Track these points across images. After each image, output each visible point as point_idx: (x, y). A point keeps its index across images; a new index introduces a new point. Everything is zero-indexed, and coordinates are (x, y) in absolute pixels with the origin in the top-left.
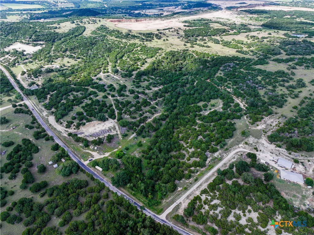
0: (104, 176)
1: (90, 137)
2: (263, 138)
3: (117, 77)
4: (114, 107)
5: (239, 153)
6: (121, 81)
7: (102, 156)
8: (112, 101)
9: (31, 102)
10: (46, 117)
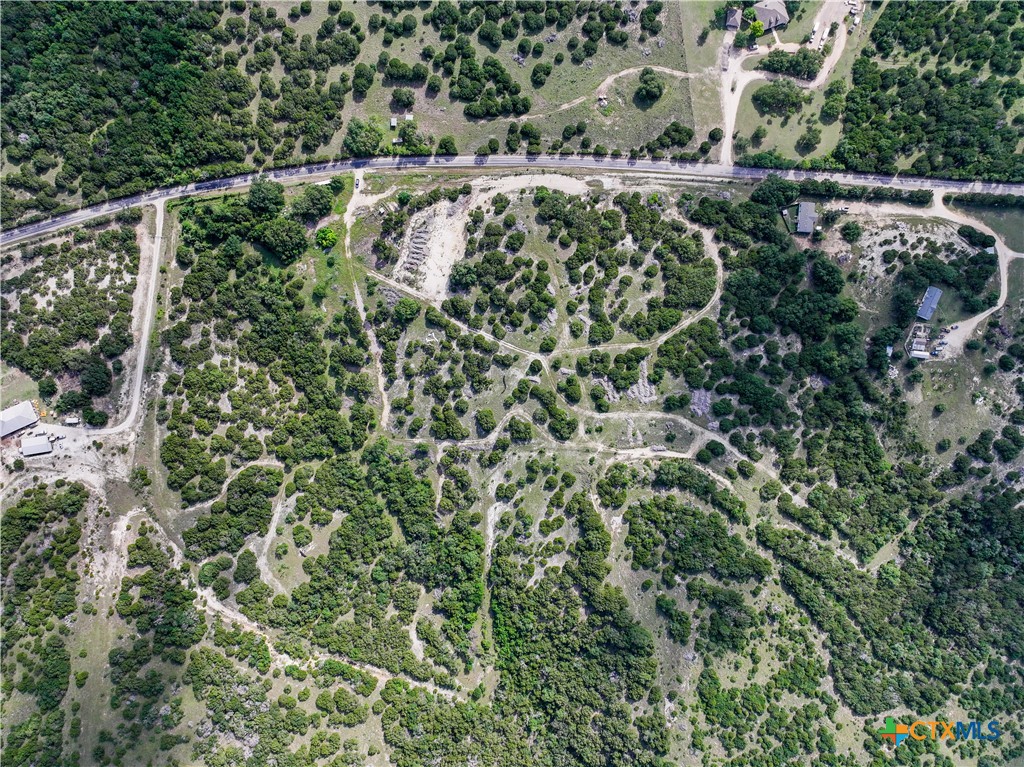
0: (303, 181)
1: (423, 220)
2: (101, 491)
3: (636, 453)
4: (489, 338)
5: (125, 412)
6: (601, 447)
7: (351, 207)
8: (518, 350)
9: (709, 179)
10: (588, 178)
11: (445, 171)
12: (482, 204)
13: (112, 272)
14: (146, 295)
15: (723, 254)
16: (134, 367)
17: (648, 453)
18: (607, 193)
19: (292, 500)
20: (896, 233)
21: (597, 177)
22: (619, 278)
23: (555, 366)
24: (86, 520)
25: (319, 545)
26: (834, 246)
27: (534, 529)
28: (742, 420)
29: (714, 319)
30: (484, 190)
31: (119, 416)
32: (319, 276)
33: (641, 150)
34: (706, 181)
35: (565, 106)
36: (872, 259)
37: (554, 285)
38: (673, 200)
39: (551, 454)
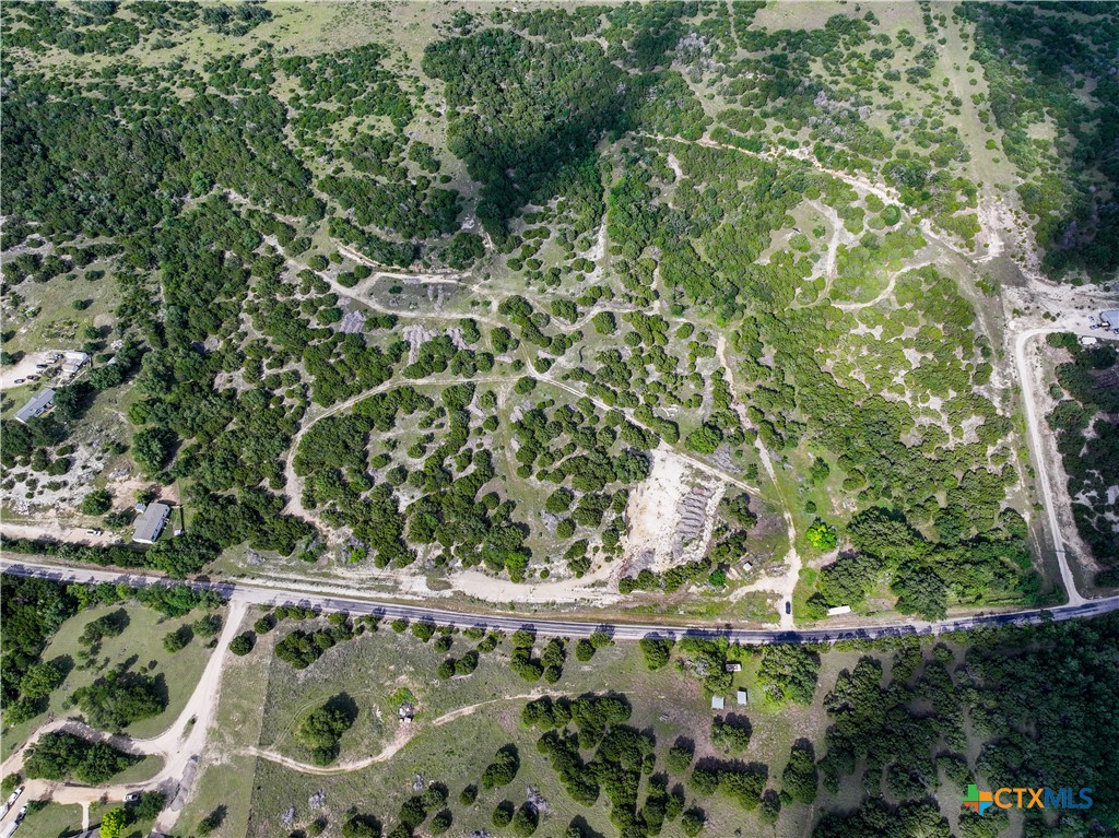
0: (870, 619)
1: (687, 548)
2: (1028, 276)
3: (437, 279)
5: (1029, 349)
6: (475, 288)
7: (793, 577)
9: (270, 584)
10: (448, 593)
11: (658, 619)
12: (605, 564)
13: (1109, 508)
15: (280, 481)
16: (1035, 395)
17: (424, 279)
18: (423, 570)
19: (816, 275)
20: (37, 500)
21: (434, 594)
22: (425, 457)
23: (519, 365)
24: (1034, 250)
26: (126, 488)
27: (554, 234)
28: (312, 306)
29: (315, 407)
30: (603, 584)
31: (1035, 345)
32: (825, 493)
33: (362, 629)
34: (276, 579)
35: (468, 710)
36: (84, 468)
37: (511, 450)
38: (331, 555)
39: (531, 288)
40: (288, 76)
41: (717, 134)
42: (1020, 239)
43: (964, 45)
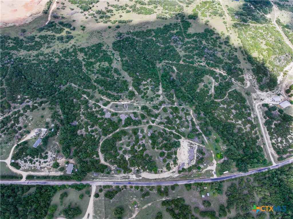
0: (233, 173)
1: (192, 162)
2: (256, 90)
3: (126, 103)
4: (167, 129)
5: (259, 108)
6: (135, 104)
7: (215, 166)
8: (159, 126)
9: (100, 180)
10: (141, 178)
11: (188, 179)
12: (174, 167)
13: (279, 143)
14: (266, 137)
15: (98, 156)
16: (261, 118)
17: (123, 103)
18: (134, 173)
19: (210, 93)
20: (42, 166)
21: (138, 178)
22: (130, 147)
23: (148, 122)
24: (257, 84)
25: (201, 85)
26: (62, 161)
27: (150, 89)
28: (97, 112)
29: (103, 137)
30: (175, 172)
31: (259, 107)
32: (219, 145)
33: (123, 189)
34: (101, 179)
35: (150, 204)
36: (51, 157)
37: (150, 143)
38: (113, 172)
39: (147, 103)
40: (81, 53)
41: (184, 61)
42: (254, 82)
43: (236, 34)
